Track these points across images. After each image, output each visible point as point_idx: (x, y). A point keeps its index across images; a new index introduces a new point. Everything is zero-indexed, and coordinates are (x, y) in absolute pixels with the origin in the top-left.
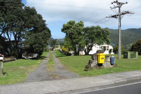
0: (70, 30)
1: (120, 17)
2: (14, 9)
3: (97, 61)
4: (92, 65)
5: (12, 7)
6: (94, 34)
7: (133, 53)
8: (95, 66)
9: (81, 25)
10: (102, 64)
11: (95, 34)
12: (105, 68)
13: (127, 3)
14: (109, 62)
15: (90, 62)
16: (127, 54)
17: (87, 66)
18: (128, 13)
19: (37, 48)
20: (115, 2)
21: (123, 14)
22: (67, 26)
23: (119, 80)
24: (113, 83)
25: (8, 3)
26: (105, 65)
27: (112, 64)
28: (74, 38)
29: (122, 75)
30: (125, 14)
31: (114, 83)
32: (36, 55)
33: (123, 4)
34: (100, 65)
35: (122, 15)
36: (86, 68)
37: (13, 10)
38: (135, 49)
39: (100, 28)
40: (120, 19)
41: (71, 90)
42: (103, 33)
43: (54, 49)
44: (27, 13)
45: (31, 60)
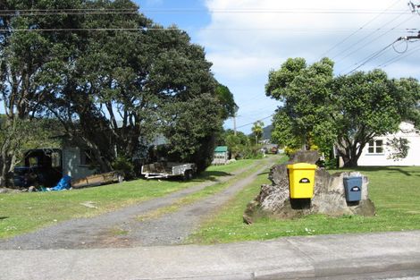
0: (289, 87)
3: (287, 191)
4: (267, 203)
6: (362, 98)
10: (308, 200)
11: (366, 96)
12: (321, 215)
14: (338, 193)
17: (251, 204)
22: (278, 75)
27: (351, 203)
28: (301, 114)
36: (246, 213)
39: (382, 76)
42: (393, 92)
43: (281, 150)
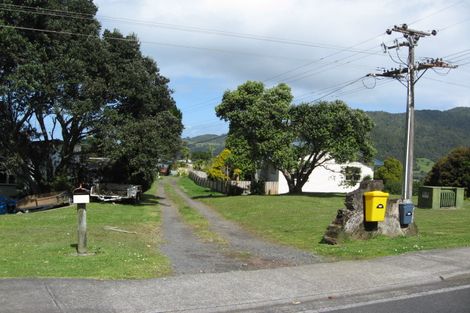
0: (250, 111)
1: (412, 77)
2: (74, 38)
3: (362, 216)
4: (349, 226)
5: (69, 33)
6: (327, 127)
7: (448, 190)
8: (356, 231)
9: (284, 96)
10: (376, 223)
11: (330, 125)
12: (384, 236)
13: (434, 33)
14: (395, 217)
15: (341, 218)
16: (431, 195)
17: (333, 228)
18: (438, 63)
19: (142, 169)
20: (397, 29)
21: (422, 67)
22: (238, 97)
23: (452, 272)
24: (437, 279)
25: (54, 18)
26: (384, 229)
27: (403, 226)
28: (262, 139)
29: (452, 259)
30: (430, 67)
31: (440, 280)
32: (133, 191)
33: (423, 35)
34: (370, 226)
35: (419, 69)
36: (328, 234)
37: (72, 41)
38: (444, 177)
39: (344, 108)
40: (412, 85)
41: (330, 298)
42: (355, 123)
43: (173, 172)
44: (114, 54)
45: (121, 206)
